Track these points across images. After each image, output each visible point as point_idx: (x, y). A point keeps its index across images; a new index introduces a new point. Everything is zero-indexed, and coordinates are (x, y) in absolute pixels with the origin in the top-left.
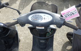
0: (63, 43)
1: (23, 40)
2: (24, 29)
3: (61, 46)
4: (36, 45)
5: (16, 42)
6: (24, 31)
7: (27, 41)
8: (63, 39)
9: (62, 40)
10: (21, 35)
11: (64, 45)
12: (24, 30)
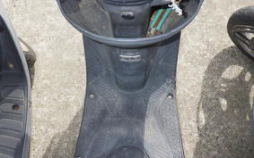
0: (210, 56)
1: (49, 55)
2: (48, 9)
3: (201, 68)
4: (104, 73)
5: (11, 66)
6: (49, 17)
7: (66, 57)
8: (211, 39)
9: (204, 46)
10: (39, 35)
11: (212, 64)
12: (49, 13)
